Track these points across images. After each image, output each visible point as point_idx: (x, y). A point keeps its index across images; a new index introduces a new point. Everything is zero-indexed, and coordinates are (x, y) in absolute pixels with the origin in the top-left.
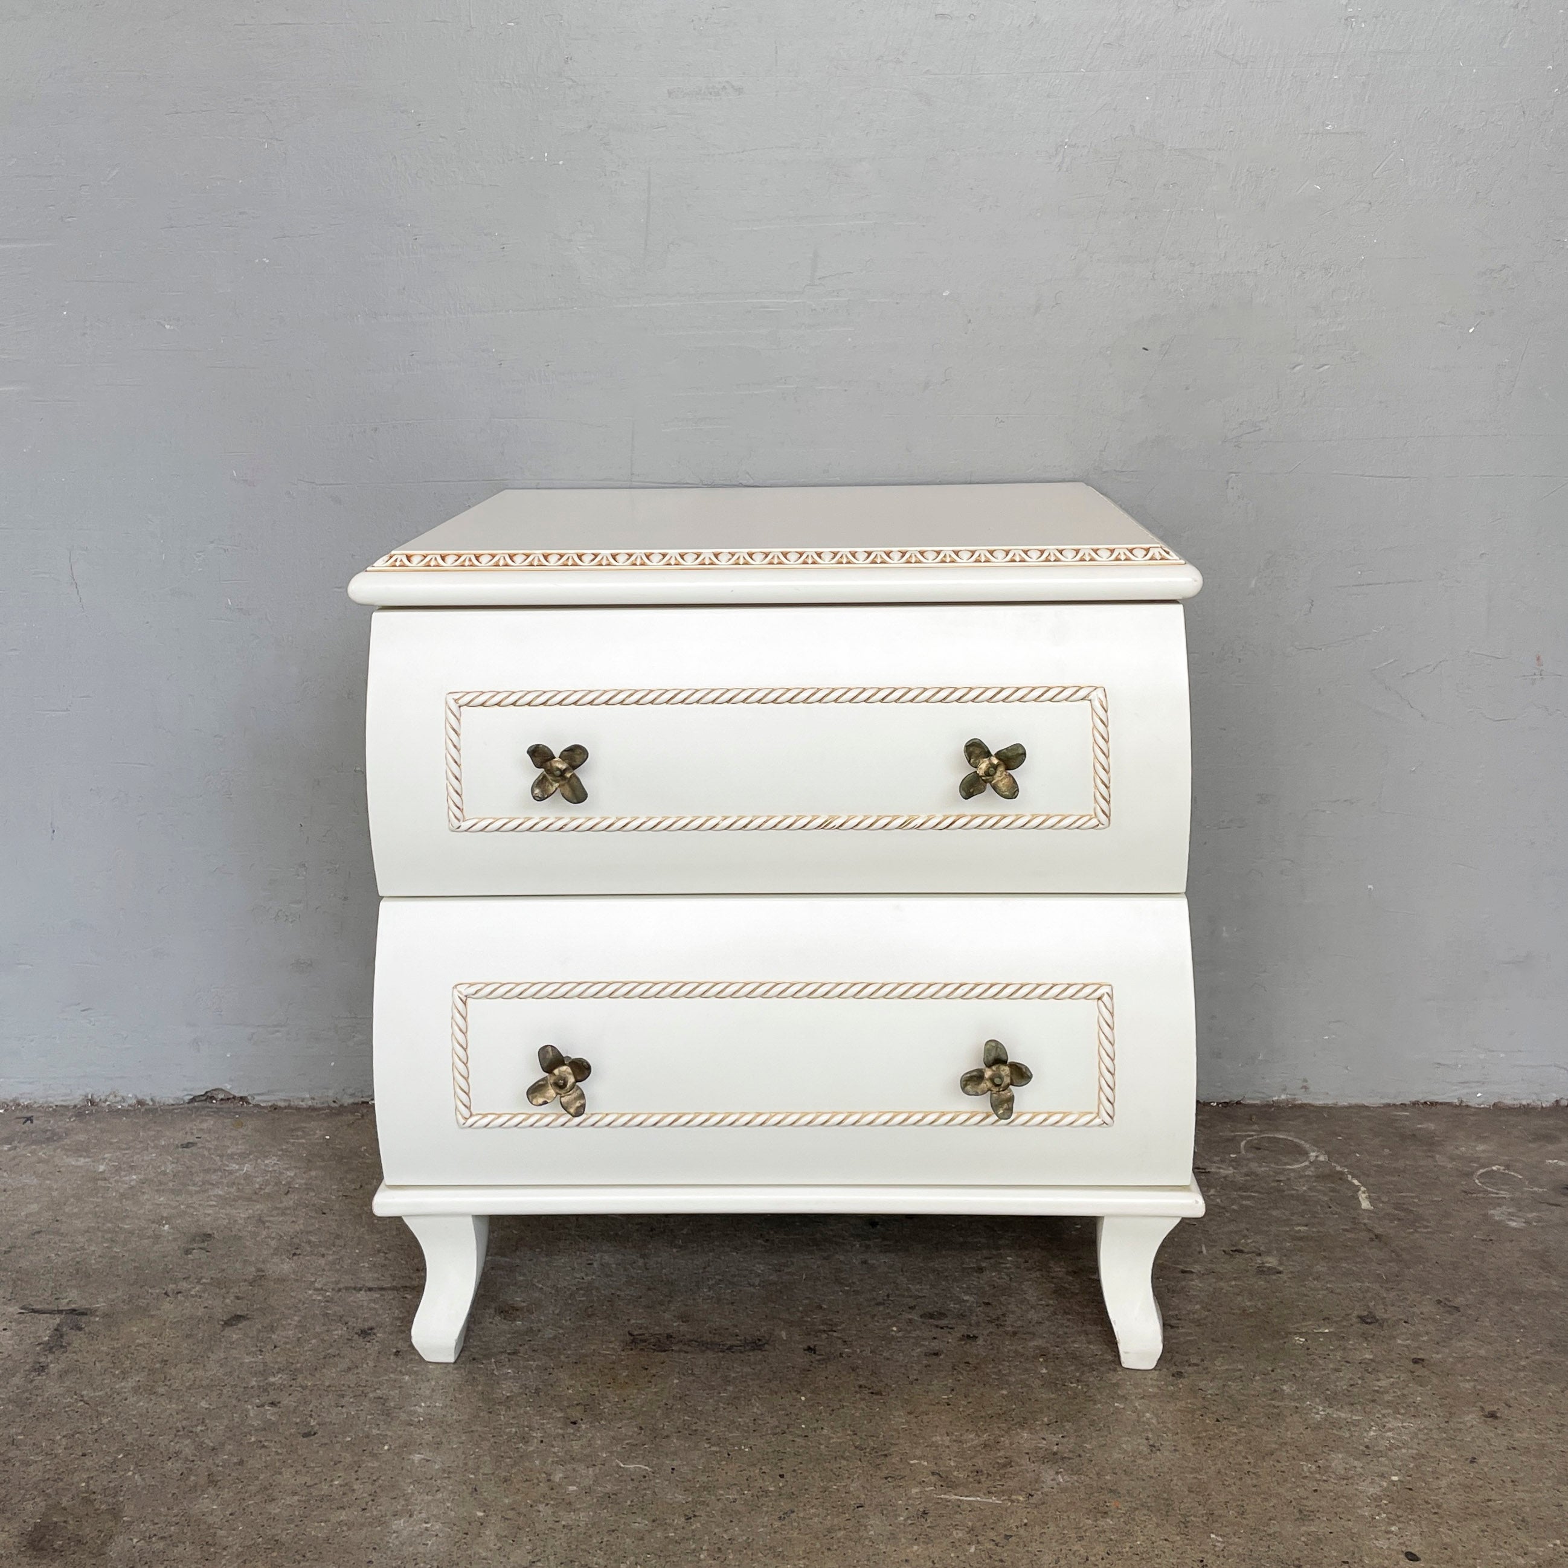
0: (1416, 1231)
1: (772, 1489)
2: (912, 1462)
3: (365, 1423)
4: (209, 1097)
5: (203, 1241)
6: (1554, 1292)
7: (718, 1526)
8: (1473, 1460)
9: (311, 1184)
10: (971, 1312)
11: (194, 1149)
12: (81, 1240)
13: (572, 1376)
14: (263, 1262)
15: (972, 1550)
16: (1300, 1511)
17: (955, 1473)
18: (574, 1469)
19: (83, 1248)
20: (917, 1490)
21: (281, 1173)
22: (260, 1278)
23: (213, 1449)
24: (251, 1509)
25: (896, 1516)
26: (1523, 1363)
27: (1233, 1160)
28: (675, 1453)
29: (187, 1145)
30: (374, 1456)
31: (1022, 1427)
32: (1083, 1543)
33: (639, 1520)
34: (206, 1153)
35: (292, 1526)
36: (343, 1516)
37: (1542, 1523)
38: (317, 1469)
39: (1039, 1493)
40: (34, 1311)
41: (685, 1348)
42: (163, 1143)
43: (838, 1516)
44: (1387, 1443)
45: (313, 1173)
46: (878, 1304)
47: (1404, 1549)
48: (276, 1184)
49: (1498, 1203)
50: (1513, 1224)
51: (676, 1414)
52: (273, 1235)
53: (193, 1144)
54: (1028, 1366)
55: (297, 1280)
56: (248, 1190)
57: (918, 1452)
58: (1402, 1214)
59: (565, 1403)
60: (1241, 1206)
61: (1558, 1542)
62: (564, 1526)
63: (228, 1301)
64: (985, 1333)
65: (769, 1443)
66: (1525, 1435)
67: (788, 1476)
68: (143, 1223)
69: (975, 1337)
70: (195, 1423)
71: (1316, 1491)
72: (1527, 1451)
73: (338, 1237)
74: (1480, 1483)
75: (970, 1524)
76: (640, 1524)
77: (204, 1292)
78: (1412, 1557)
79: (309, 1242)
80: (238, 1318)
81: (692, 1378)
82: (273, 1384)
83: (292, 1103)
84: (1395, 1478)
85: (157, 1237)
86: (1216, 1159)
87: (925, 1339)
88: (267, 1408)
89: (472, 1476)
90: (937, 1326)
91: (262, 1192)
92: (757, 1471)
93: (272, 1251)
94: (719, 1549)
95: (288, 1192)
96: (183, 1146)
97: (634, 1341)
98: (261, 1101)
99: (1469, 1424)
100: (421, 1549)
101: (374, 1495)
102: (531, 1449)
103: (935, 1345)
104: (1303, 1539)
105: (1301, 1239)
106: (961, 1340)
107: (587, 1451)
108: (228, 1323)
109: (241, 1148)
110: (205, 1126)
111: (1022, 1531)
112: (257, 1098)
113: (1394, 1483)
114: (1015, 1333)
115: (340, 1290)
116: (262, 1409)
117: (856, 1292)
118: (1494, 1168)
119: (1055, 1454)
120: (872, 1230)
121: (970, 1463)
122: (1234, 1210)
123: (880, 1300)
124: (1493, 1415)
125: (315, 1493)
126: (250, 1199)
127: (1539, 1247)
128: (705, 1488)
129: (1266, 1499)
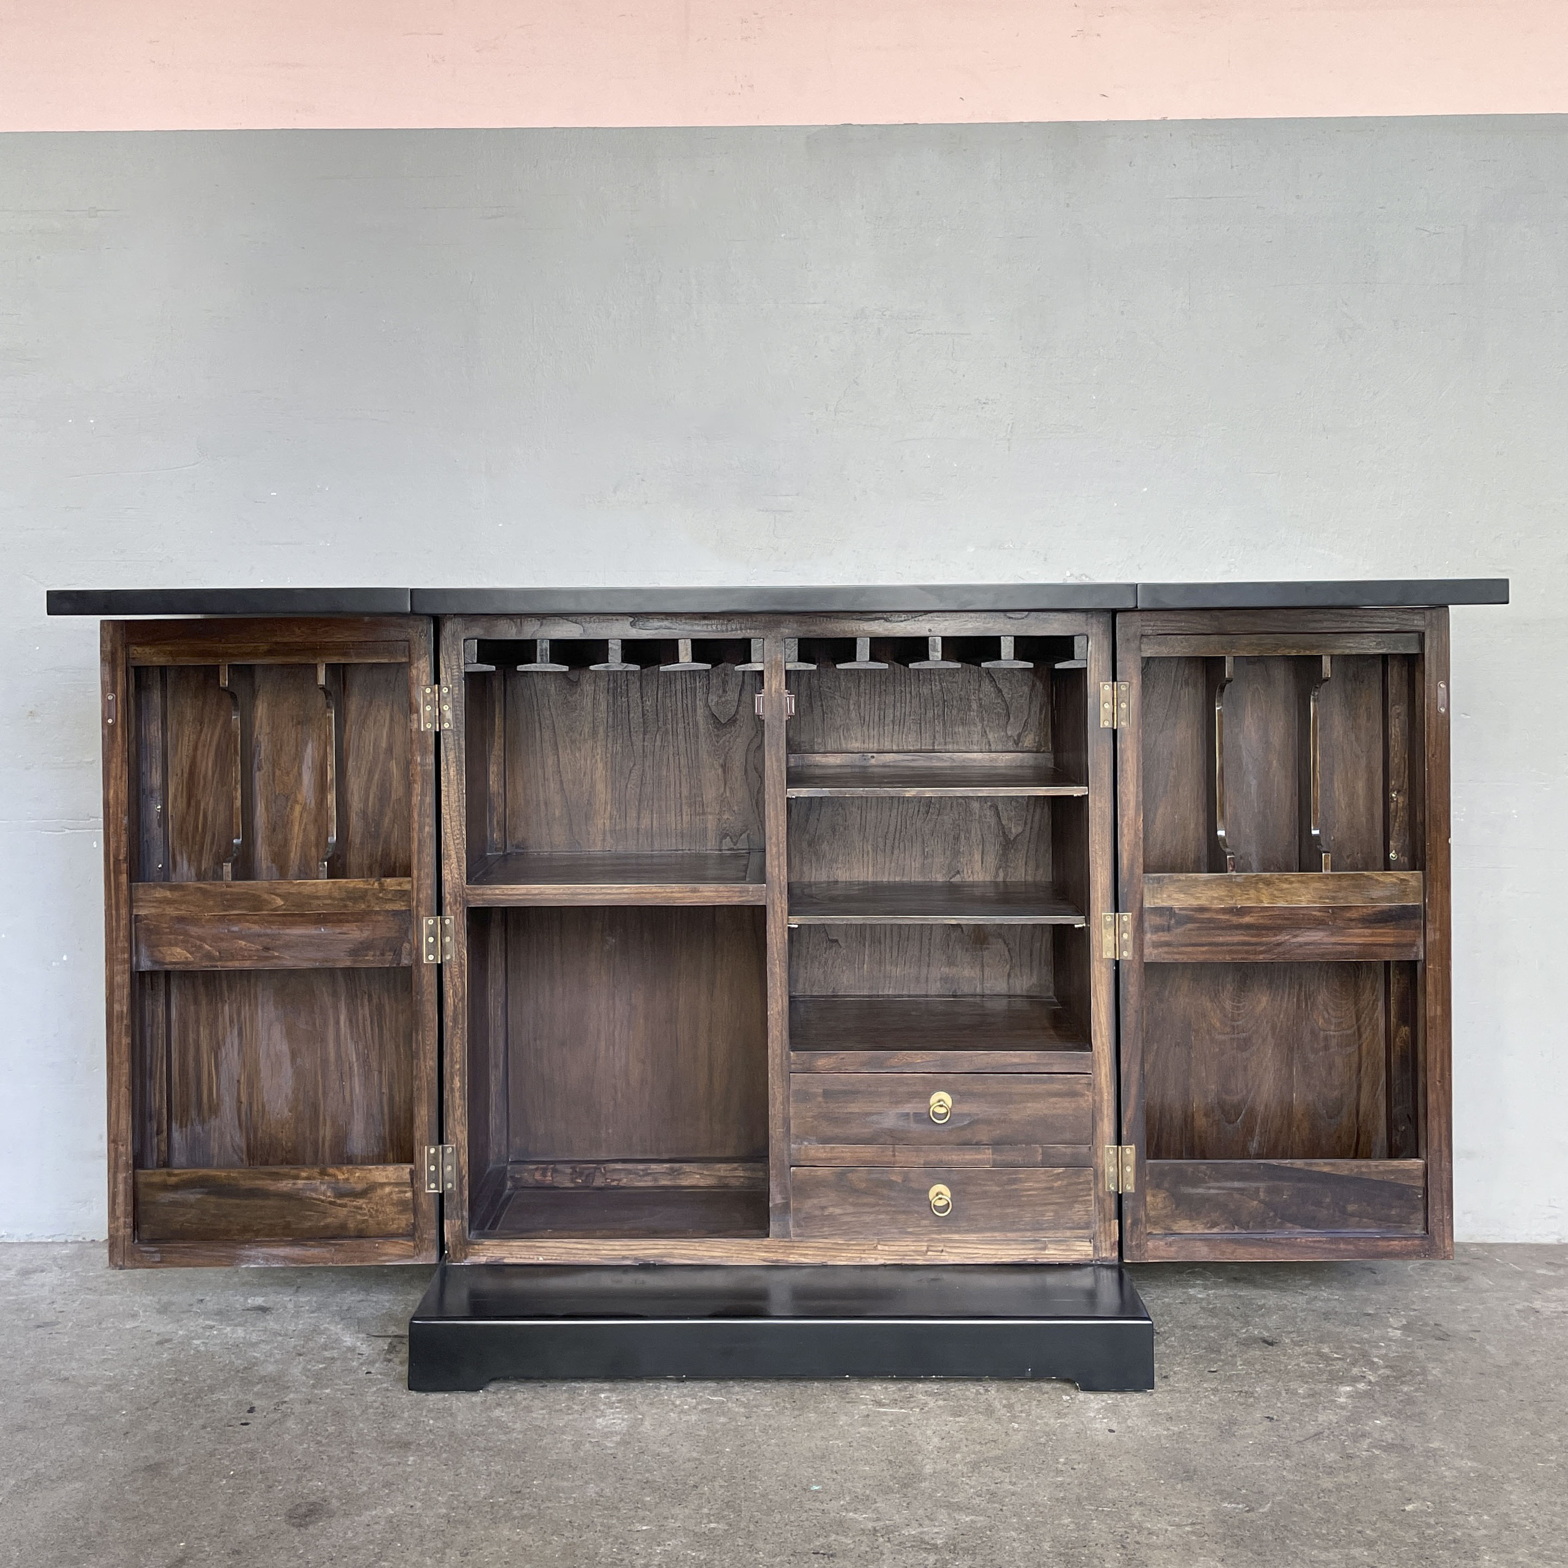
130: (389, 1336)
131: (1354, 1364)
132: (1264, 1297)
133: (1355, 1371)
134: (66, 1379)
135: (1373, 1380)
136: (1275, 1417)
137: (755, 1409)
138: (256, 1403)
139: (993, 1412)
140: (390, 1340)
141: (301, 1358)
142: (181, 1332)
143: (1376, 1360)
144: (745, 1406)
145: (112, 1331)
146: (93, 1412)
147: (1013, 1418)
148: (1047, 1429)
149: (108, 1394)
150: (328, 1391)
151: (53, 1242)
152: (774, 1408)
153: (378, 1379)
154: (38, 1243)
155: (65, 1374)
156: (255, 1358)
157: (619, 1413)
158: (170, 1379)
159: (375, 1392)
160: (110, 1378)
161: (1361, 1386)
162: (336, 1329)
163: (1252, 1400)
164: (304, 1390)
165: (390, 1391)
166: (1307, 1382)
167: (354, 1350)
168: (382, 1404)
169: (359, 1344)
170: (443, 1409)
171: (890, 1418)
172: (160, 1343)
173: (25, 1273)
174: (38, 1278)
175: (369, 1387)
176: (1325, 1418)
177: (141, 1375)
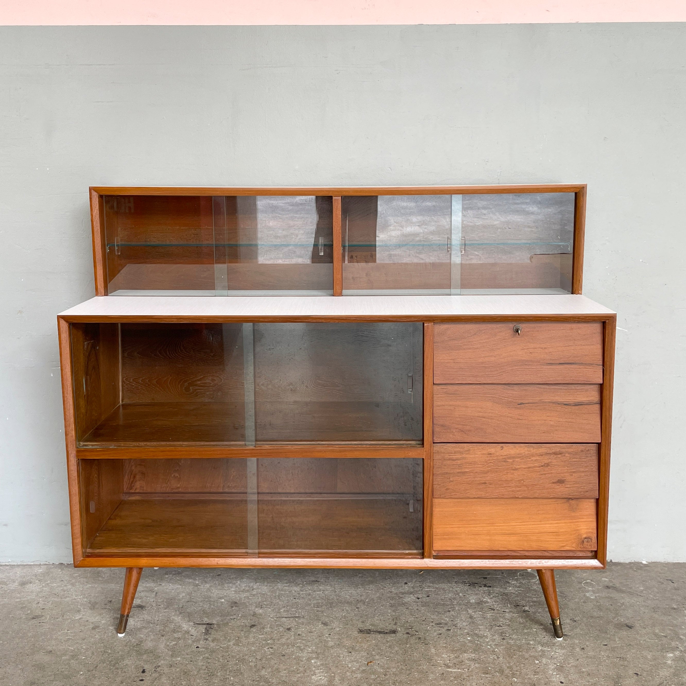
0: (566, 599)
3: (297, 653)
6: (601, 616)
7: (392, 677)
10: (448, 623)
12: (201, 604)
13: (347, 640)
15: (456, 682)
16: (535, 672)
19: (202, 606)
23: (260, 659)
26: (592, 635)
27: (516, 579)
30: (302, 661)
31: (465, 653)
40: (197, 624)
41: (374, 633)
43: (422, 674)
44: (556, 656)
45: (258, 584)
46: (423, 621)
49: (588, 591)
50: (592, 597)
54: (465, 637)
57: (439, 659)
58: (562, 595)
59: (347, 647)
60: (518, 592)
63: (249, 621)
64: (453, 628)
66: (591, 654)
67: (407, 665)
69: (450, 630)
72: (591, 658)
73: (272, 603)
76: (373, 677)
78: (562, 683)
79: (264, 604)
81: (378, 641)
82: (269, 643)
84: (558, 664)
85: (222, 602)
86: (511, 578)
87: (437, 630)
88: (270, 649)
90: (440, 627)
94: (394, 683)
95: (253, 590)
97: (361, 631)
100: (321, 683)
101: (305, 671)
103: (440, 632)
105: (535, 602)
106: (446, 630)
107: (356, 659)
111: (467, 678)
113: (558, 665)
114: (460, 629)
115: (278, 618)
117: (417, 618)
118: (588, 581)
120: (418, 600)
122: (516, 594)
123: (423, 620)
124: (583, 649)
127: (598, 604)
128: (388, 668)
129: (526, 670)
130: (205, 624)
131: (672, 639)
132: (623, 598)
133: (673, 644)
134: (51, 651)
135: (683, 650)
136: (639, 673)
137: (388, 670)
138: (146, 667)
139: (503, 671)
140: (205, 626)
141: (164, 638)
142: (103, 622)
143: (682, 637)
144: (382, 667)
145: (69, 621)
146: (66, 673)
147: (513, 675)
148: (531, 681)
149: (72, 661)
150: (179, 659)
151: (33, 565)
152: (397, 669)
153: (202, 651)
154: (26, 565)
155: (49, 648)
156: (141, 638)
157: (322, 672)
158: (101, 652)
159: (202, 660)
160: (72, 651)
161: (677, 653)
162: (178, 619)
163: (626, 663)
164: (167, 658)
165: (210, 659)
166: (651, 651)
167: (188, 633)
168: (207, 668)
169: (190, 629)
170: (237, 669)
171: (454, 675)
172: (94, 628)
173: (23, 584)
174: (30, 587)
175: (199, 657)
176: (663, 674)
177: (87, 650)
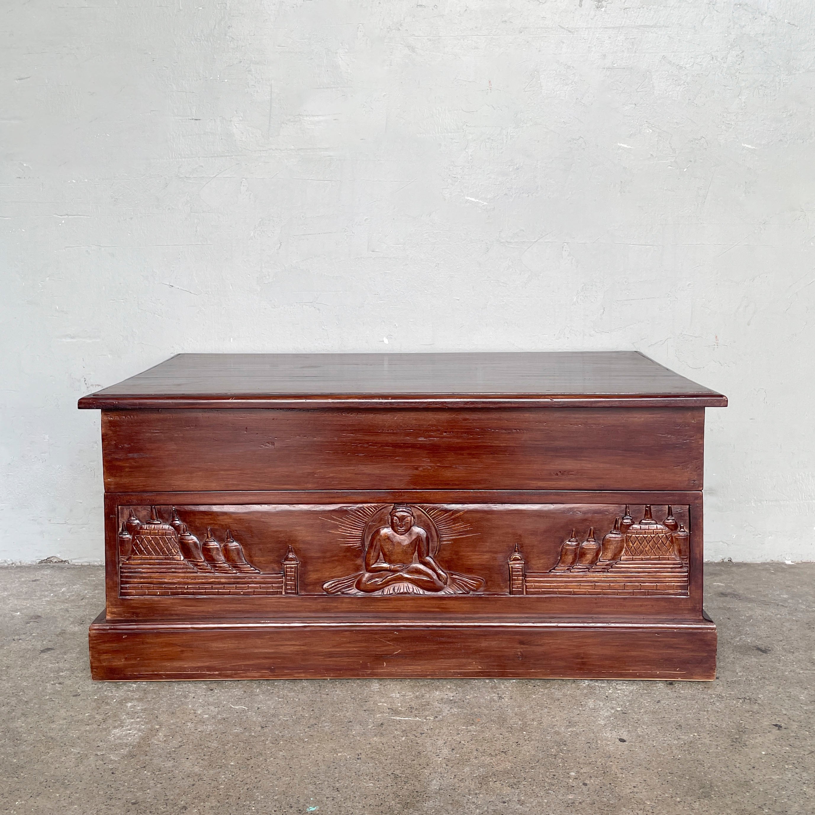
1: (306, 715)
2: (379, 704)
4: (48, 560)
5: (36, 619)
8: (659, 702)
9: (95, 596)
11: (38, 582)
14: (65, 627)
17: (400, 709)
18: (208, 709)
20: (380, 715)
21: (80, 591)
22: (63, 633)
24: (42, 725)
25: (368, 725)
28: (261, 702)
29: (35, 581)
32: (459, 736)
33: (238, 728)
34: (44, 583)
35: (62, 732)
36: (88, 728)
37: (689, 727)
38: (78, 709)
39: (441, 716)
42: (23, 580)
47: (619, 737)
48: (77, 596)
51: (263, 686)
52: (72, 616)
53: (38, 580)
55: (81, 634)
56: (63, 598)
61: (696, 734)
62: (199, 731)
65: (309, 697)
68: (7, 612)
70: (19, 691)
71: (578, 714)
74: (660, 711)
75: (404, 728)
77: (33, 639)
80: (48, 649)
83: (91, 564)
89: (156, 712)
91: (70, 599)
92: (301, 708)
93: (70, 622)
96: (33, 581)
98: (76, 563)
99: (658, 687)
102: (188, 700)
104: (569, 733)
108: (42, 651)
109: (62, 582)
110: (45, 573)
112: (74, 561)
116: (53, 686)
119: (451, 700)
121: (408, 705)
125: (75, 719)
126: (63, 602)
